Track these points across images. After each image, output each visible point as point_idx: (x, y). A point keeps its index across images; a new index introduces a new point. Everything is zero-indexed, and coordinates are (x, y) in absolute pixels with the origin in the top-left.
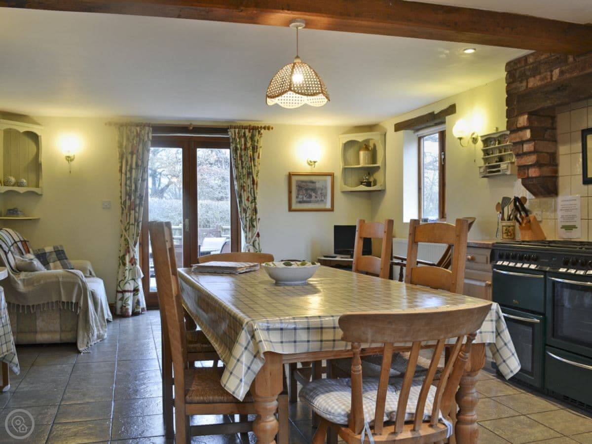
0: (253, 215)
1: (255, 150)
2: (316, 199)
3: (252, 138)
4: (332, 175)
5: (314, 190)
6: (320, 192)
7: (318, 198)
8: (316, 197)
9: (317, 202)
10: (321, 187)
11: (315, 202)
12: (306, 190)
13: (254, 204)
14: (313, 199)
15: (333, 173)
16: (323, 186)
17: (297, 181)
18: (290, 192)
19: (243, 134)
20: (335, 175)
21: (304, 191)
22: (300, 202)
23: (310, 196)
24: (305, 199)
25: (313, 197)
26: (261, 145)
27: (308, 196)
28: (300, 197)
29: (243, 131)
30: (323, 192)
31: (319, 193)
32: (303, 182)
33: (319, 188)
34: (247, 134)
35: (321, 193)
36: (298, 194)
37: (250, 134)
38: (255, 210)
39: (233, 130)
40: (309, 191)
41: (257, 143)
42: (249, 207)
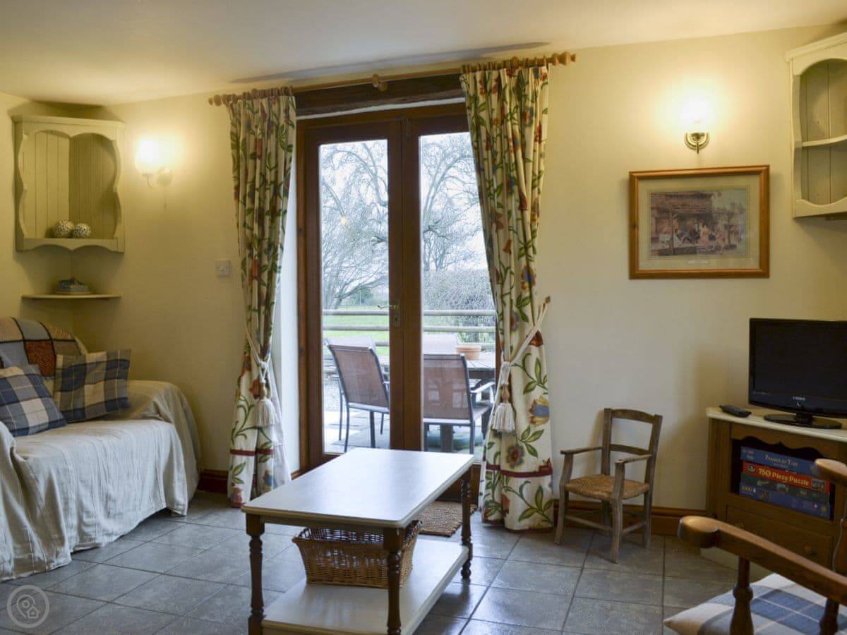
0: (524, 288)
1: (528, 121)
2: (713, 243)
3: (519, 90)
4: (762, 173)
5: (707, 218)
6: (725, 222)
7: (719, 241)
8: (712, 238)
9: (713, 251)
10: (728, 208)
11: (707, 253)
12: (681, 218)
13: (523, 259)
14: (704, 241)
15: (768, 167)
16: (733, 204)
17: (654, 195)
18: (633, 226)
19: (494, 83)
20: (772, 170)
21: (675, 222)
22: (663, 253)
23: (695, 236)
24: (678, 243)
25: (704, 238)
26: (546, 105)
27: (687, 235)
28: (665, 237)
29: (495, 74)
30: (733, 221)
31: (721, 225)
32: (669, 196)
33: (722, 212)
34: (506, 79)
35: (728, 227)
36: (657, 231)
37: (514, 80)
38: (528, 277)
39: (469, 77)
40: (689, 223)
41: (534, 100)
42: (510, 267)
